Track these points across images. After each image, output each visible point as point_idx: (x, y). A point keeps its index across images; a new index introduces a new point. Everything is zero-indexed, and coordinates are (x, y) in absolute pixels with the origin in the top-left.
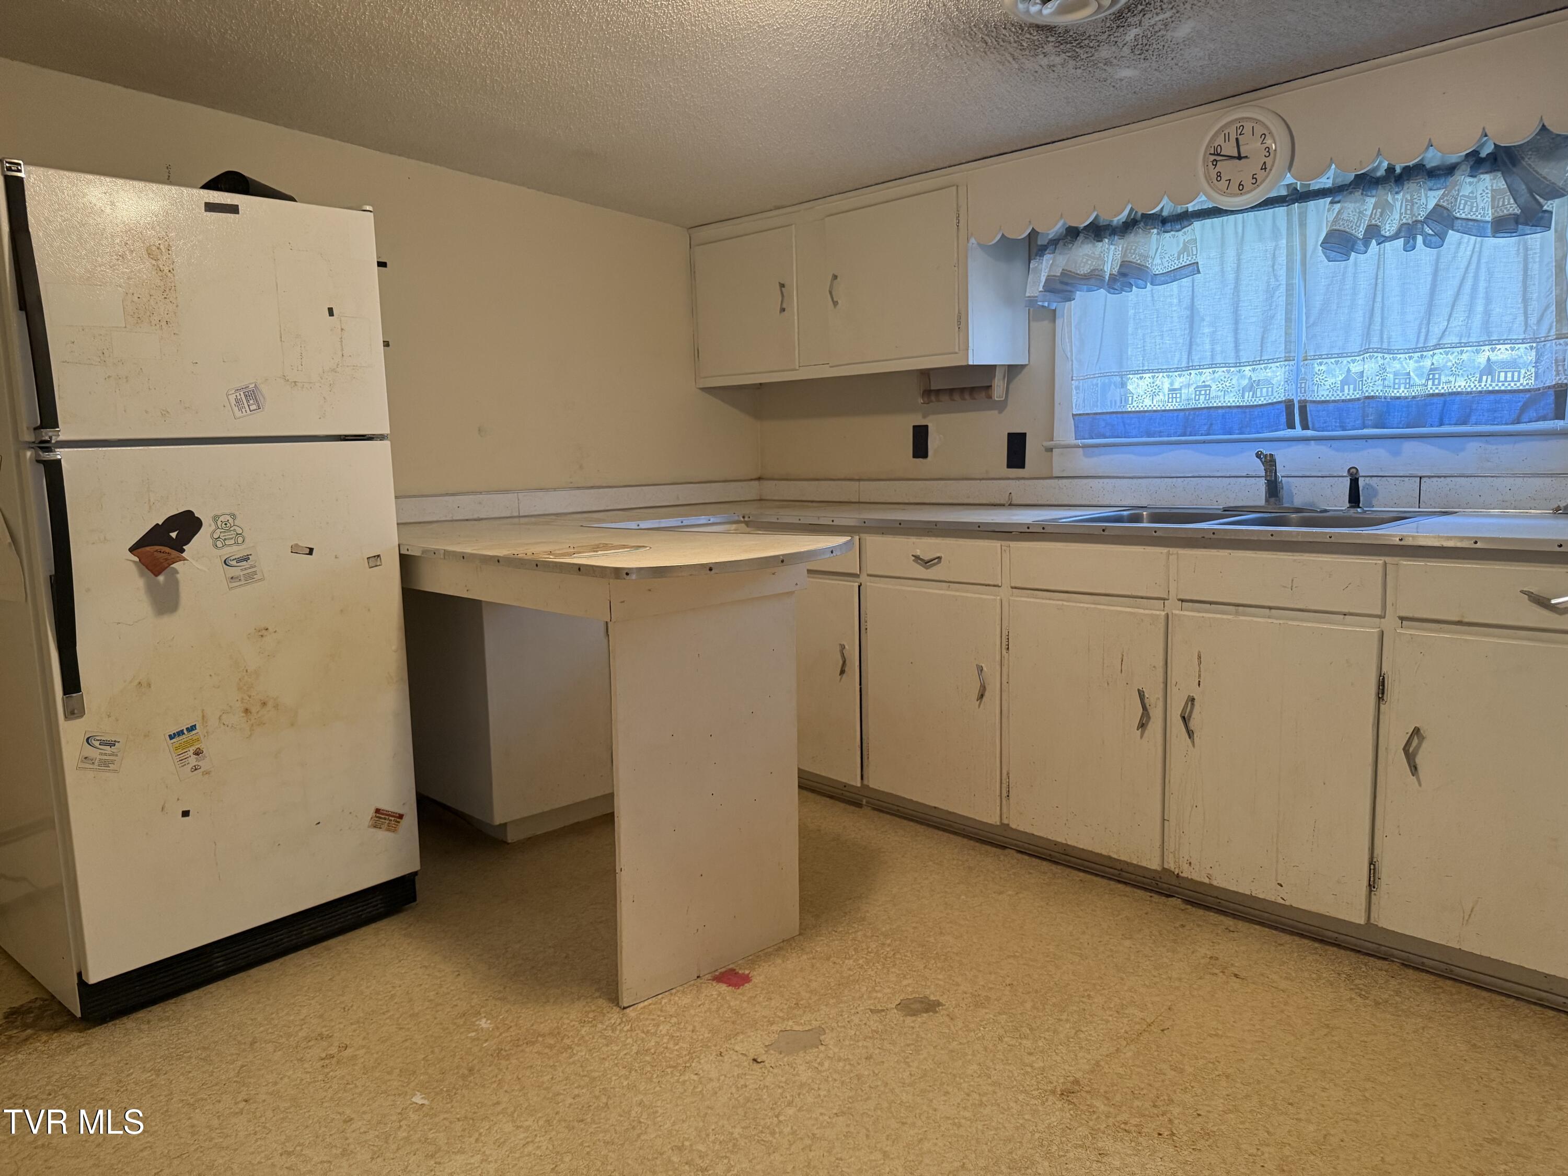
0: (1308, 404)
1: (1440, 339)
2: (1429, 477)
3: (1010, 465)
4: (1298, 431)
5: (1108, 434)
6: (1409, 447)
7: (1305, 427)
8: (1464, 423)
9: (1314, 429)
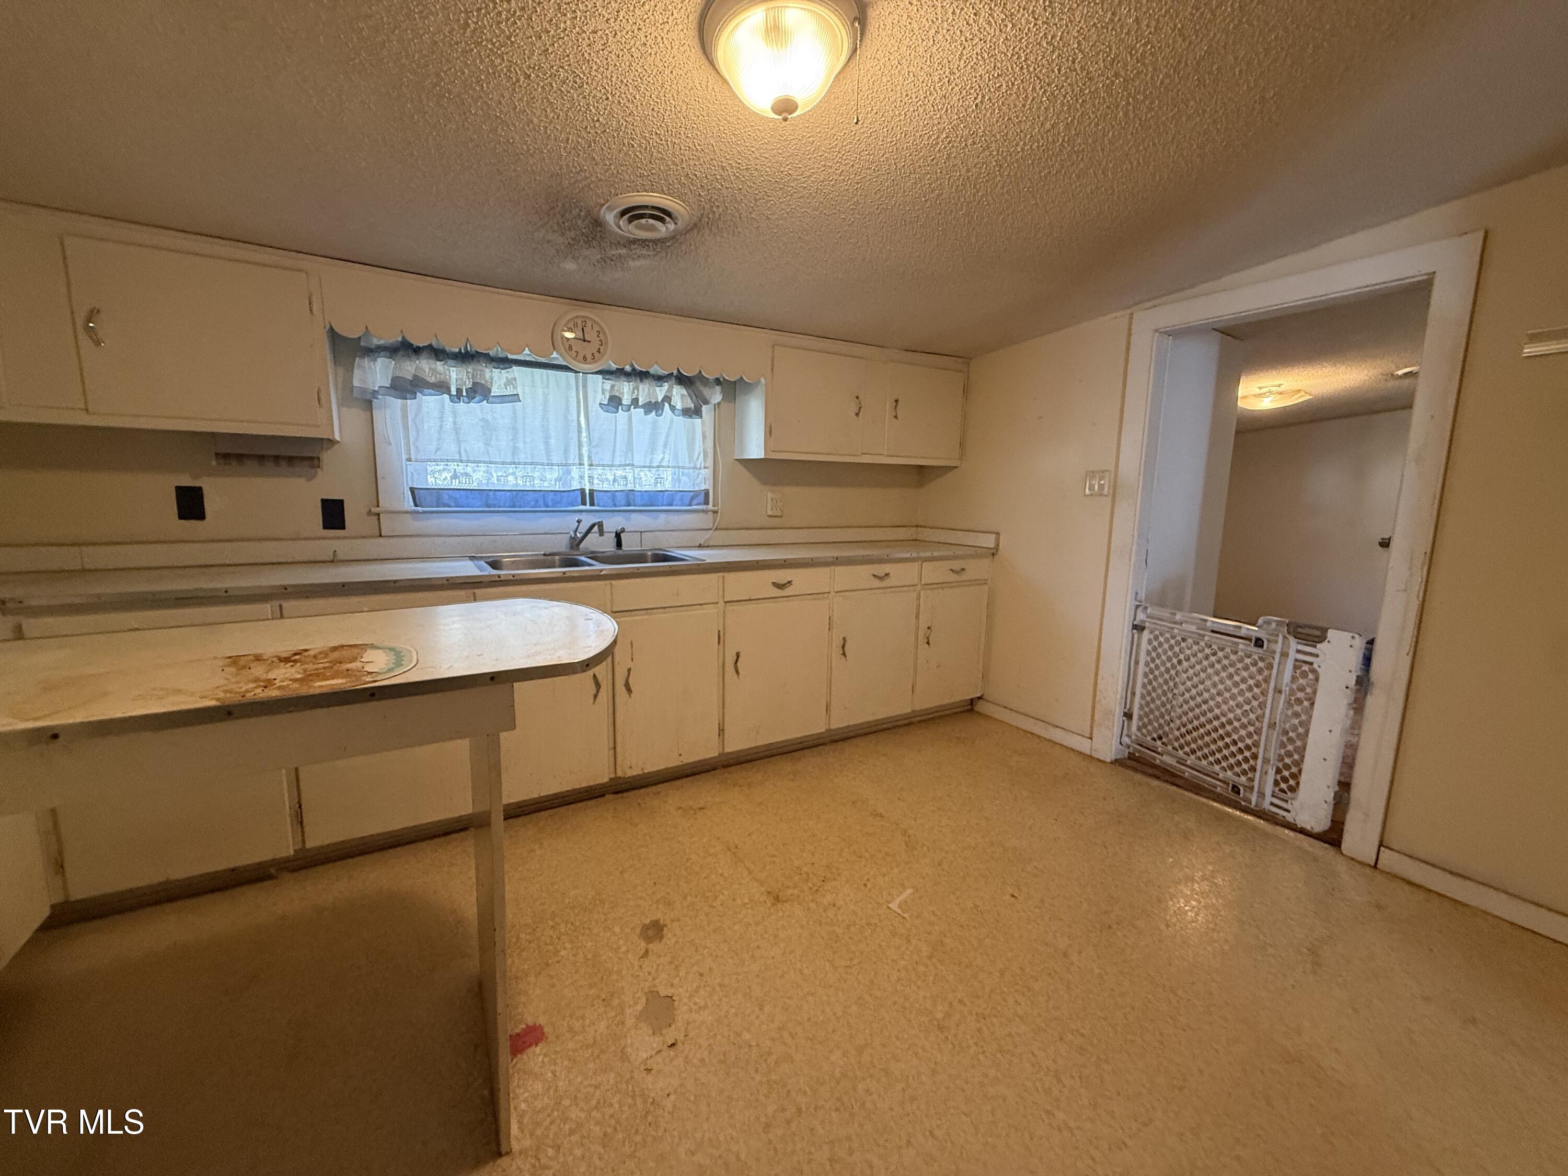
0: (595, 493)
1: (661, 462)
2: (645, 532)
3: (326, 527)
4: (588, 507)
5: (452, 504)
6: (634, 515)
7: (592, 504)
8: (671, 505)
9: (598, 505)
